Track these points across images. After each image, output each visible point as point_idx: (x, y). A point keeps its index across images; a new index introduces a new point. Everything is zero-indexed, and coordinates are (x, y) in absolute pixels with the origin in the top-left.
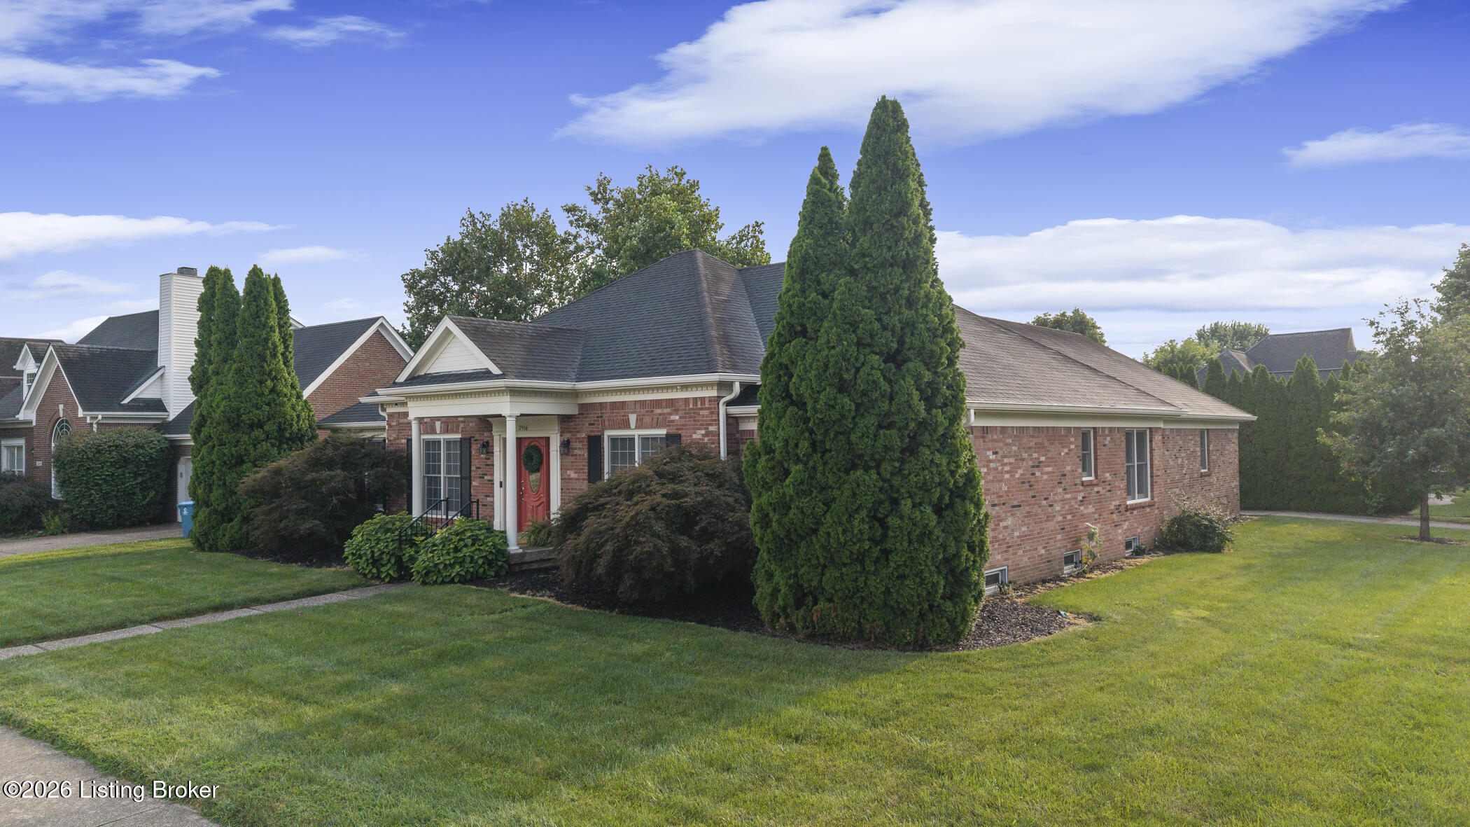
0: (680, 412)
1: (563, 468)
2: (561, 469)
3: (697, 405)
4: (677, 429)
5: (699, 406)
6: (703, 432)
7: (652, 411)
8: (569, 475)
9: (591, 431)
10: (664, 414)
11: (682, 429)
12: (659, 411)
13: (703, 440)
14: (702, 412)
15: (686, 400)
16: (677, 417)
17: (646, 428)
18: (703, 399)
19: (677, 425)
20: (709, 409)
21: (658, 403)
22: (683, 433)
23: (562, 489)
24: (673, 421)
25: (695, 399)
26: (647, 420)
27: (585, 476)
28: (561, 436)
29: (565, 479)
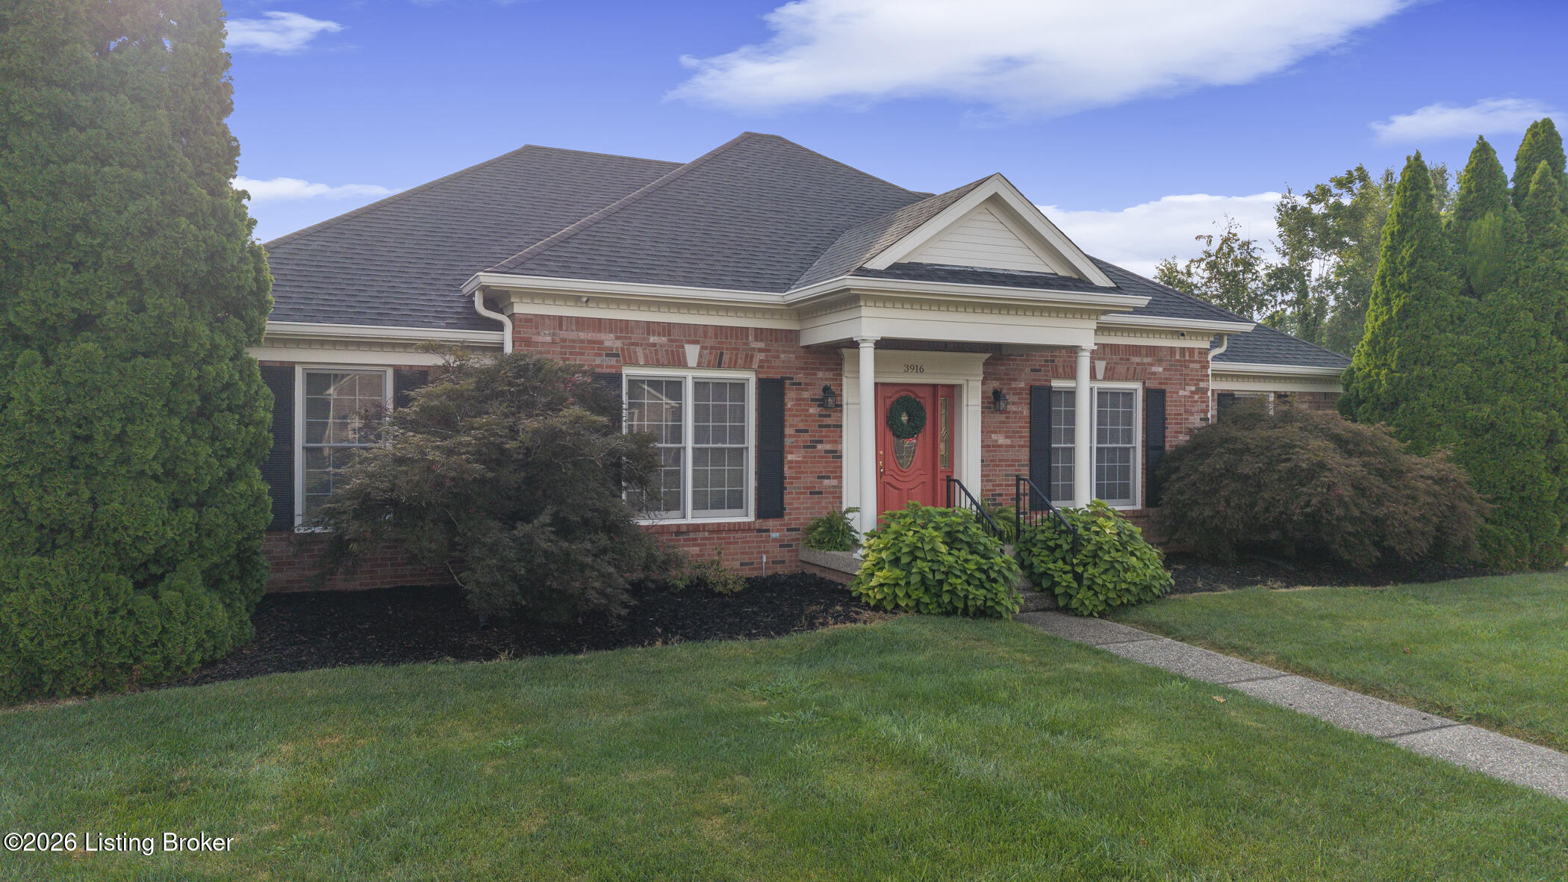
0: (1164, 364)
1: (986, 431)
2: (982, 432)
3: (1184, 357)
4: (1160, 383)
5: (1187, 358)
6: (1193, 388)
7: (1128, 359)
8: (996, 441)
9: (1033, 380)
10: (1143, 364)
11: (1166, 384)
12: (1137, 360)
13: (1193, 397)
14: (1192, 365)
15: (1172, 349)
16: (1160, 369)
17: (1119, 380)
18: (1191, 350)
19: (1161, 379)
20: (1200, 362)
21: (1136, 350)
22: (1168, 388)
23: (982, 461)
24: (1154, 373)
25: (1183, 350)
26: (1121, 369)
27: (1025, 441)
28: (983, 384)
29: (989, 446)
